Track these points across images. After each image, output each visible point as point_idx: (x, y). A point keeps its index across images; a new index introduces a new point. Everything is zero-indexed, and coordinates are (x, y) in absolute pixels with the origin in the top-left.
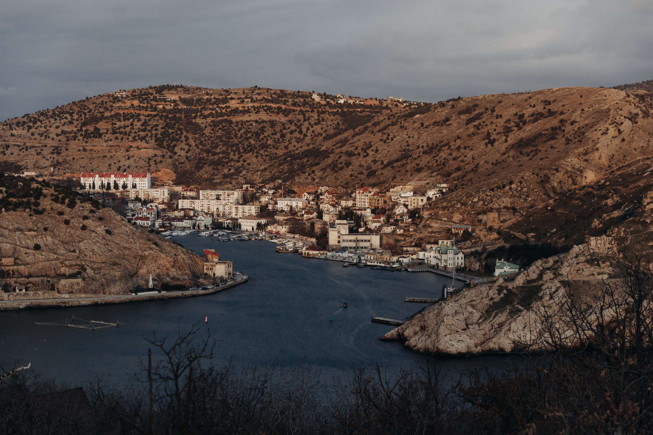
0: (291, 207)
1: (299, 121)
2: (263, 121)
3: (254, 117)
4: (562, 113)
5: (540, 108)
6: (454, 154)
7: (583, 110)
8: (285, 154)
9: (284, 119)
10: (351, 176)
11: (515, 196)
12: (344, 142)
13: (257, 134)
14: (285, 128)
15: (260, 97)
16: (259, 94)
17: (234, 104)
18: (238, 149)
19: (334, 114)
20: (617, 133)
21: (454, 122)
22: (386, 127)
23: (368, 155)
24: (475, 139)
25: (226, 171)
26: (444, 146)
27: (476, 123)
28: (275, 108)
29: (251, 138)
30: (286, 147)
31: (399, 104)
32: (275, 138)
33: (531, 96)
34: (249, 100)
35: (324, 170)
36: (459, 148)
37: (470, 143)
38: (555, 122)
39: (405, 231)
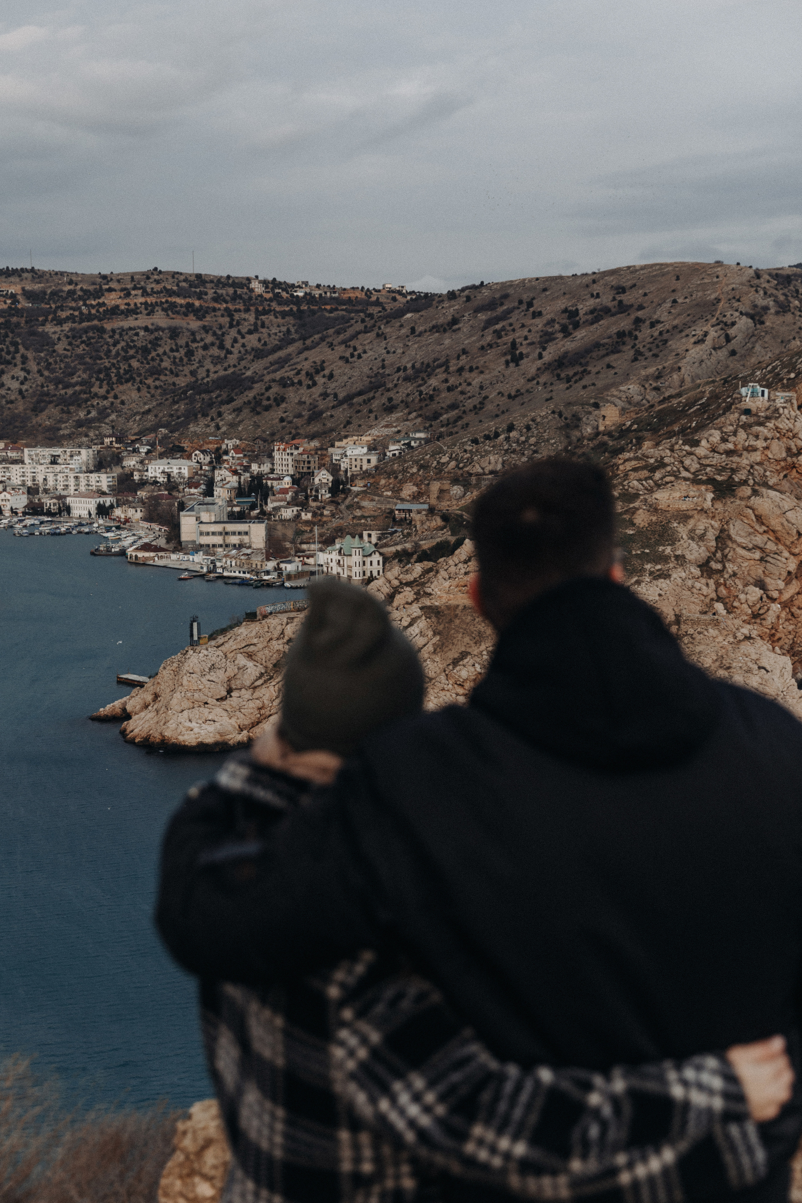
0: (169, 475)
1: (221, 327)
2: (158, 329)
3: (142, 321)
4: (641, 307)
5: (606, 300)
6: (452, 381)
7: (675, 301)
8: (189, 386)
9: (194, 324)
10: (282, 420)
11: (514, 451)
12: (282, 363)
13: (145, 351)
14: (194, 341)
15: (157, 287)
16: (158, 282)
17: (112, 300)
18: (108, 375)
19: (284, 314)
20: (723, 340)
21: (464, 327)
22: (355, 336)
23: (315, 384)
24: (491, 354)
25: (82, 414)
26: (440, 366)
27: (498, 327)
28: (181, 306)
29: (133, 357)
30: (193, 373)
31: (398, 297)
32: (175, 358)
33: (596, 278)
34: (140, 292)
35: (238, 410)
36: (461, 370)
37: (481, 361)
38: (624, 323)
39: (314, 515)
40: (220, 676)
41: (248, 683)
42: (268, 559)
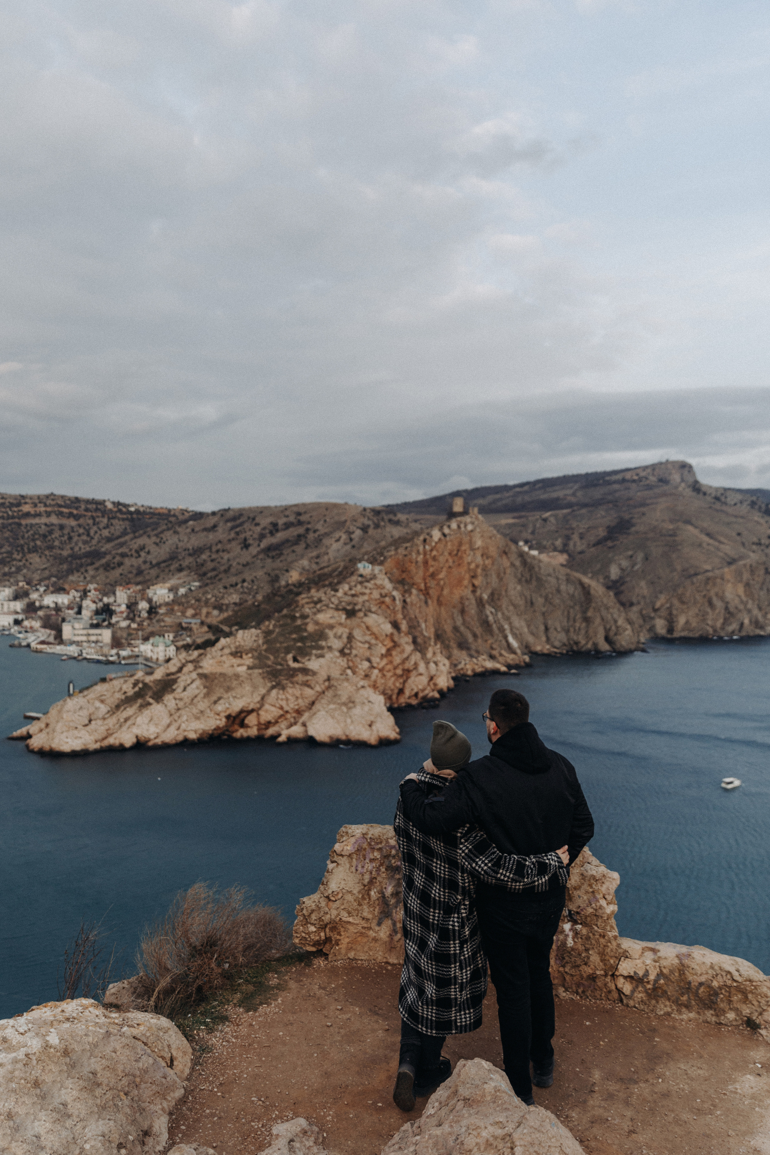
0: (56, 603)
1: (88, 525)
2: (52, 525)
3: (44, 520)
4: (309, 523)
5: (292, 519)
6: (214, 556)
7: (325, 521)
8: (70, 556)
9: (73, 523)
10: (121, 575)
11: (245, 593)
12: (121, 545)
13: (45, 536)
14: (73, 531)
15: (52, 503)
16: (53, 500)
17: (26, 508)
18: (23, 549)
19: (123, 520)
20: (348, 541)
21: (220, 529)
22: (162, 532)
23: (139, 556)
24: (234, 544)
25: (6, 569)
26: (207, 549)
27: (238, 530)
28: (66, 513)
29: (37, 539)
30: (72, 549)
31: (186, 513)
32: (61, 541)
33: (286, 508)
34: (42, 505)
35: (97, 569)
36: (218, 551)
37: (228, 546)
38: (301, 530)
39: (139, 625)
40: (85, 713)
41: (101, 716)
42: (112, 648)
